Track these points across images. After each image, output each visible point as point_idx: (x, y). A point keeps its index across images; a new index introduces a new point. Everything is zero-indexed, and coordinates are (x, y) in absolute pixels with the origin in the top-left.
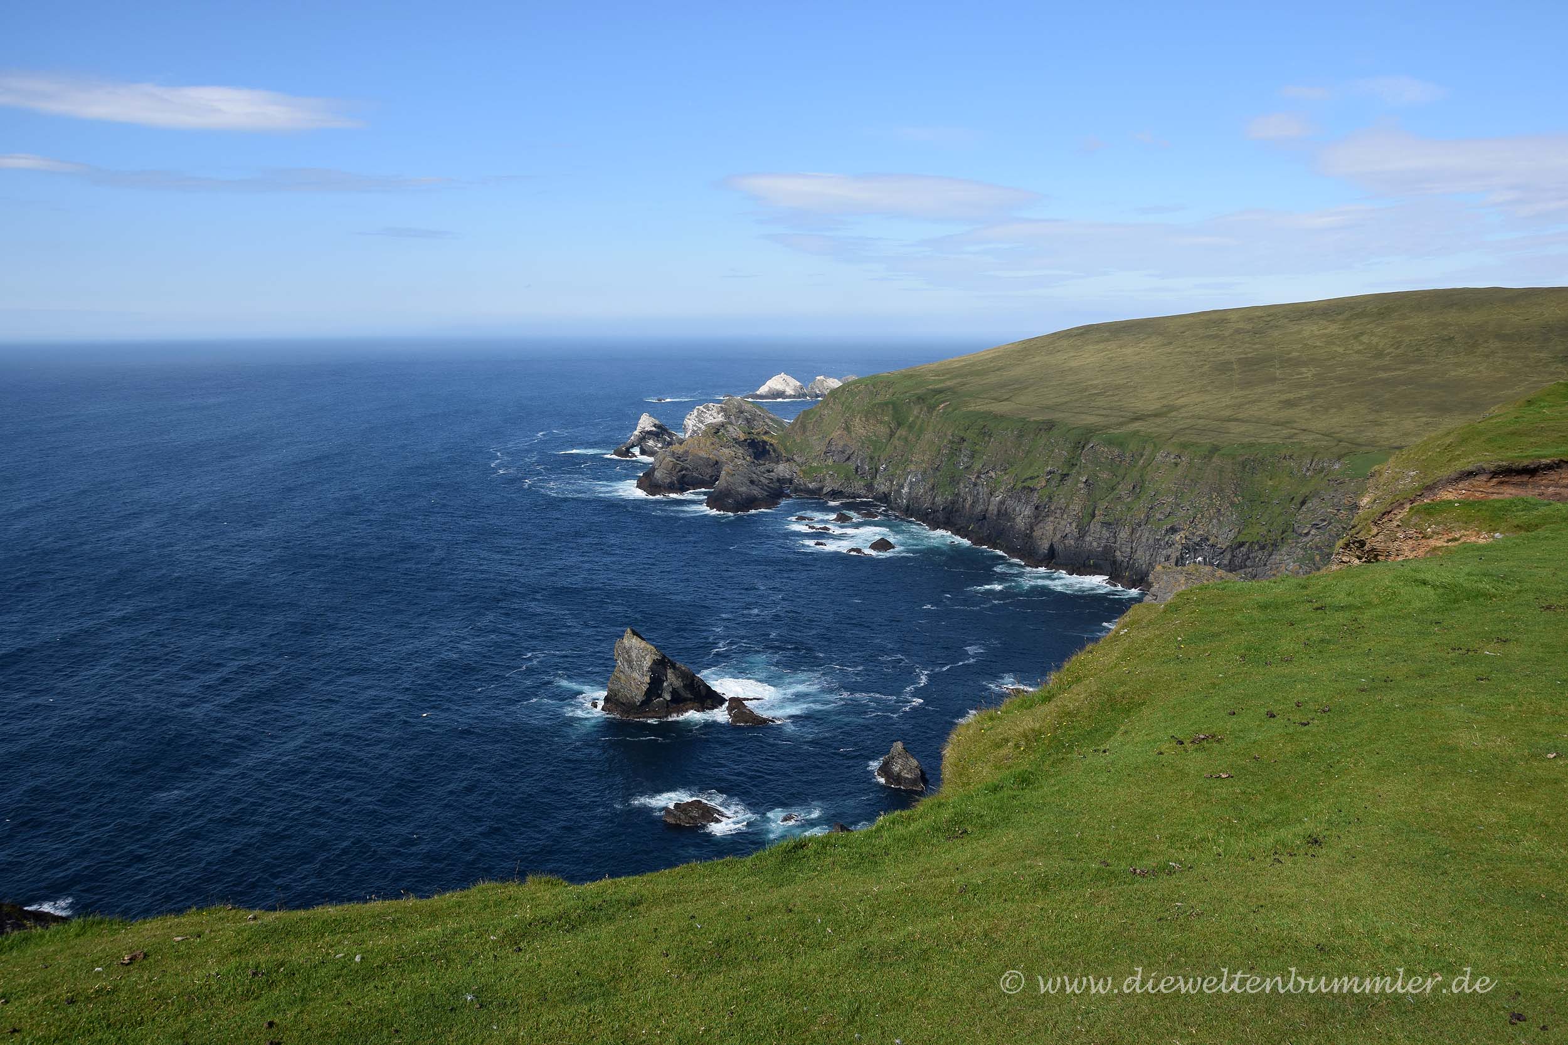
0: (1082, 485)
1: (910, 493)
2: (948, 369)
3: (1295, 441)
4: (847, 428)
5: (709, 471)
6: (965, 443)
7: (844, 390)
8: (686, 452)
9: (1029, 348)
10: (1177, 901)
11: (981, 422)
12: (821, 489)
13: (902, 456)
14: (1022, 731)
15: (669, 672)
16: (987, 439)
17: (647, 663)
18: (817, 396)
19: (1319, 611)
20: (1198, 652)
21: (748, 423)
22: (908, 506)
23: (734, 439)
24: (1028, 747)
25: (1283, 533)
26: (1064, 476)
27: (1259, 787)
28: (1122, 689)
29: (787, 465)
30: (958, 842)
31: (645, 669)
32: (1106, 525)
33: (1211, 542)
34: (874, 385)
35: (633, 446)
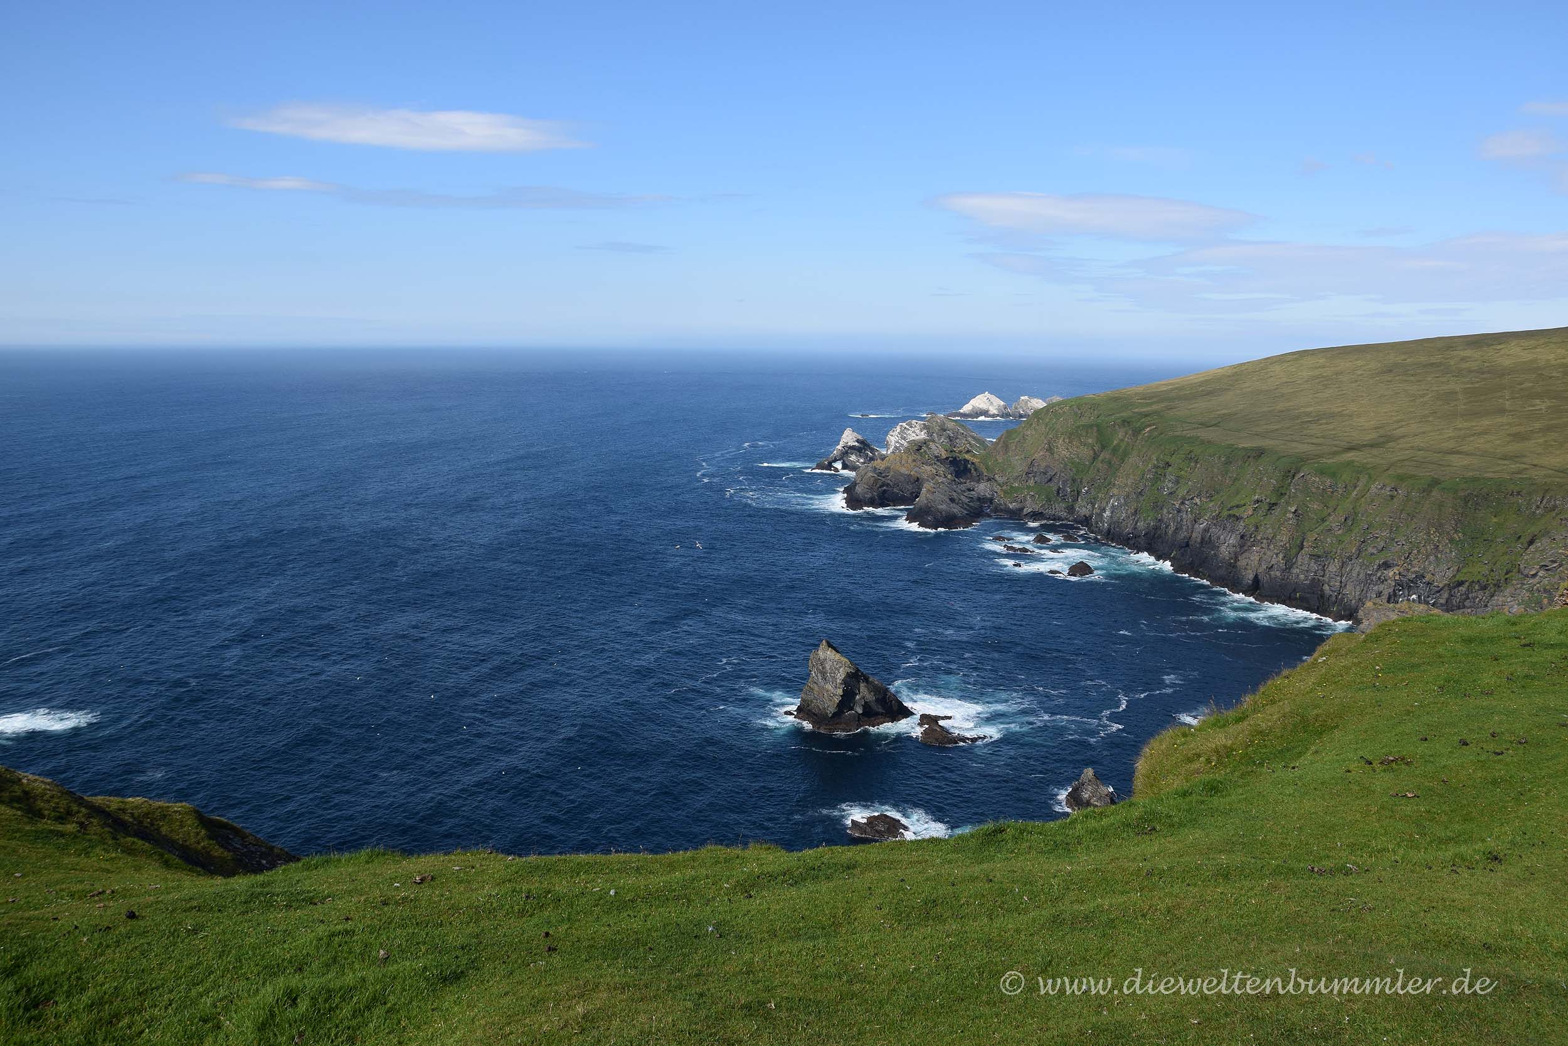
0: (1291, 516)
1: (1111, 517)
2: (1154, 392)
3: (1525, 476)
4: (1050, 450)
5: (910, 487)
6: (1170, 469)
7: (1048, 410)
8: (888, 468)
9: (1239, 374)
10: (1351, 897)
11: (1187, 447)
12: (1022, 509)
13: (1105, 480)
14: (1214, 746)
15: (862, 685)
16: (1193, 464)
17: (841, 675)
18: (1021, 416)
19: (1528, 648)
20: (1396, 681)
21: (951, 441)
22: (1109, 531)
23: (936, 457)
24: (1219, 762)
25: (1507, 573)
26: (1272, 506)
27: (1445, 808)
28: (1315, 712)
29: (988, 484)
30: (1147, 837)
31: (838, 681)
32: (1316, 557)
33: (1426, 579)
34: (1079, 407)
35: (835, 460)
